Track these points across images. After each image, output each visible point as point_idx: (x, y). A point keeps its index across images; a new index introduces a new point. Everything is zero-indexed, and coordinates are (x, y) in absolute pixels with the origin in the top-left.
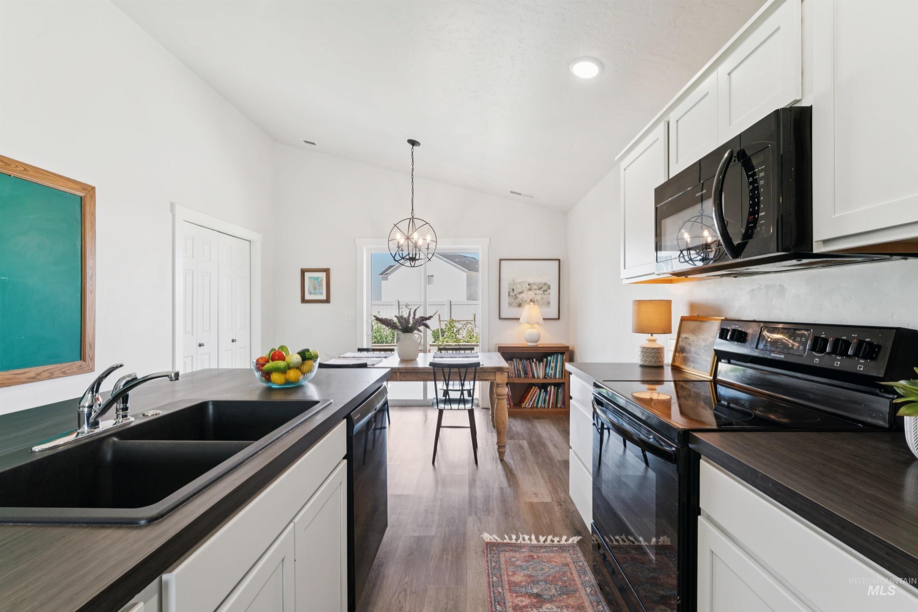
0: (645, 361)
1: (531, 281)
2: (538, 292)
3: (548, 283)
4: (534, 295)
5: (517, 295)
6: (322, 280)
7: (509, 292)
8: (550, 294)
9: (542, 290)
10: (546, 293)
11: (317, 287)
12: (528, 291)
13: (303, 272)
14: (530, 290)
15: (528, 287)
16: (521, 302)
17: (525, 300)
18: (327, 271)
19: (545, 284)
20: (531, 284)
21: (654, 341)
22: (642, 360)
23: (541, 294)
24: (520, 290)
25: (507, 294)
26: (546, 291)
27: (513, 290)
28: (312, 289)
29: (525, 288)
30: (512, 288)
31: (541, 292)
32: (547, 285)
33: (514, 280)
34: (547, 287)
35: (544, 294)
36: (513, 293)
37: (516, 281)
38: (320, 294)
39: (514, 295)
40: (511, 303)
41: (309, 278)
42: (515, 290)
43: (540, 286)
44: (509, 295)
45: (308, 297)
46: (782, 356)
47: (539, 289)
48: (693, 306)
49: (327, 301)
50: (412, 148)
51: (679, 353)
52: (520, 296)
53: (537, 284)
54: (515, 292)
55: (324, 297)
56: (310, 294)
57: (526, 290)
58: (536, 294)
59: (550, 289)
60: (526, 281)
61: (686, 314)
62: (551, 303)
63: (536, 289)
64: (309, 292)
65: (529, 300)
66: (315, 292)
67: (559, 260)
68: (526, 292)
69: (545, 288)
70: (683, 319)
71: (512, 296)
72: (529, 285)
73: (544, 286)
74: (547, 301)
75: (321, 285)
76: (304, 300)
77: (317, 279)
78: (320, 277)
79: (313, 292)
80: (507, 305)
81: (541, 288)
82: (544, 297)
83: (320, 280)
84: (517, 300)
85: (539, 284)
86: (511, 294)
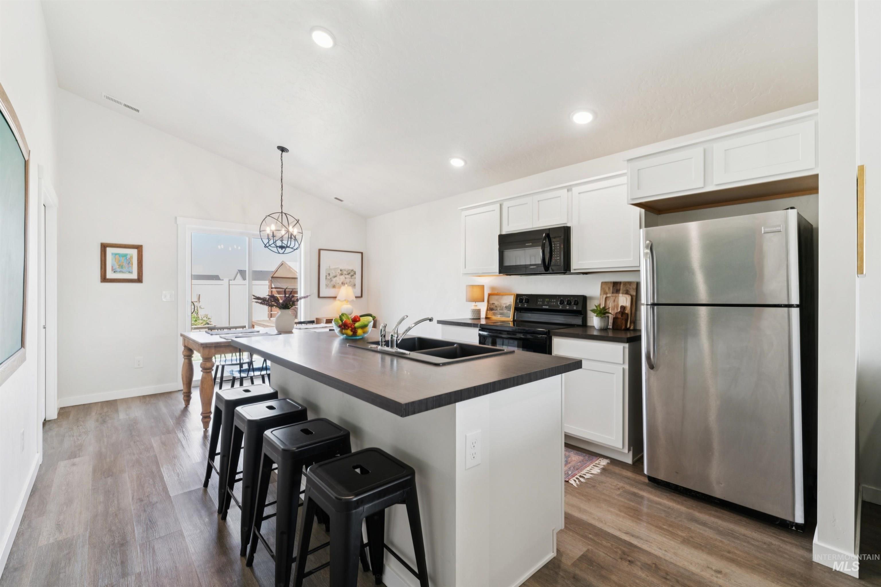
0: (474, 316)
1: (342, 268)
2: (347, 276)
3: (354, 270)
4: (344, 279)
5: (332, 278)
6: (131, 257)
7: (326, 276)
8: (355, 278)
9: (350, 275)
10: (353, 277)
11: (125, 264)
12: (340, 276)
13: (104, 247)
14: (342, 274)
15: (340, 272)
16: (335, 284)
17: (338, 282)
18: (139, 248)
19: (352, 271)
20: (342, 270)
21: (476, 306)
22: (472, 316)
23: (349, 278)
24: (334, 275)
25: (325, 277)
26: (353, 275)
27: (329, 274)
28: (118, 266)
29: (338, 273)
30: (328, 273)
31: (349, 276)
32: (354, 272)
33: (330, 267)
34: (354, 273)
35: (352, 278)
36: (329, 277)
37: (331, 268)
38: (129, 272)
39: (330, 278)
40: (327, 285)
41: (112, 254)
42: (330, 274)
43: (349, 272)
44: (326, 278)
45: (110, 275)
46: (548, 307)
47: (348, 274)
48: (493, 288)
49: (139, 280)
50: (282, 154)
51: (489, 310)
52: (334, 279)
53: (346, 270)
54: (331, 276)
55: (135, 276)
56: (114, 272)
57: (339, 274)
58: (346, 278)
59: (355, 274)
60: (338, 268)
61: (490, 292)
62: (356, 285)
63: (346, 274)
64: (112, 270)
65: (340, 283)
66: (121, 270)
67: (362, 253)
68: (338, 276)
69: (352, 274)
70: (489, 295)
71: (329, 279)
72: (341, 271)
73: (351, 272)
74: (354, 284)
75: (130, 263)
76: (104, 279)
77: (125, 256)
78: (129, 254)
79: (118, 270)
80: (325, 286)
81: (350, 273)
82: (352, 280)
83: (128, 257)
84: (332, 283)
85: (348, 270)
86: (328, 277)
